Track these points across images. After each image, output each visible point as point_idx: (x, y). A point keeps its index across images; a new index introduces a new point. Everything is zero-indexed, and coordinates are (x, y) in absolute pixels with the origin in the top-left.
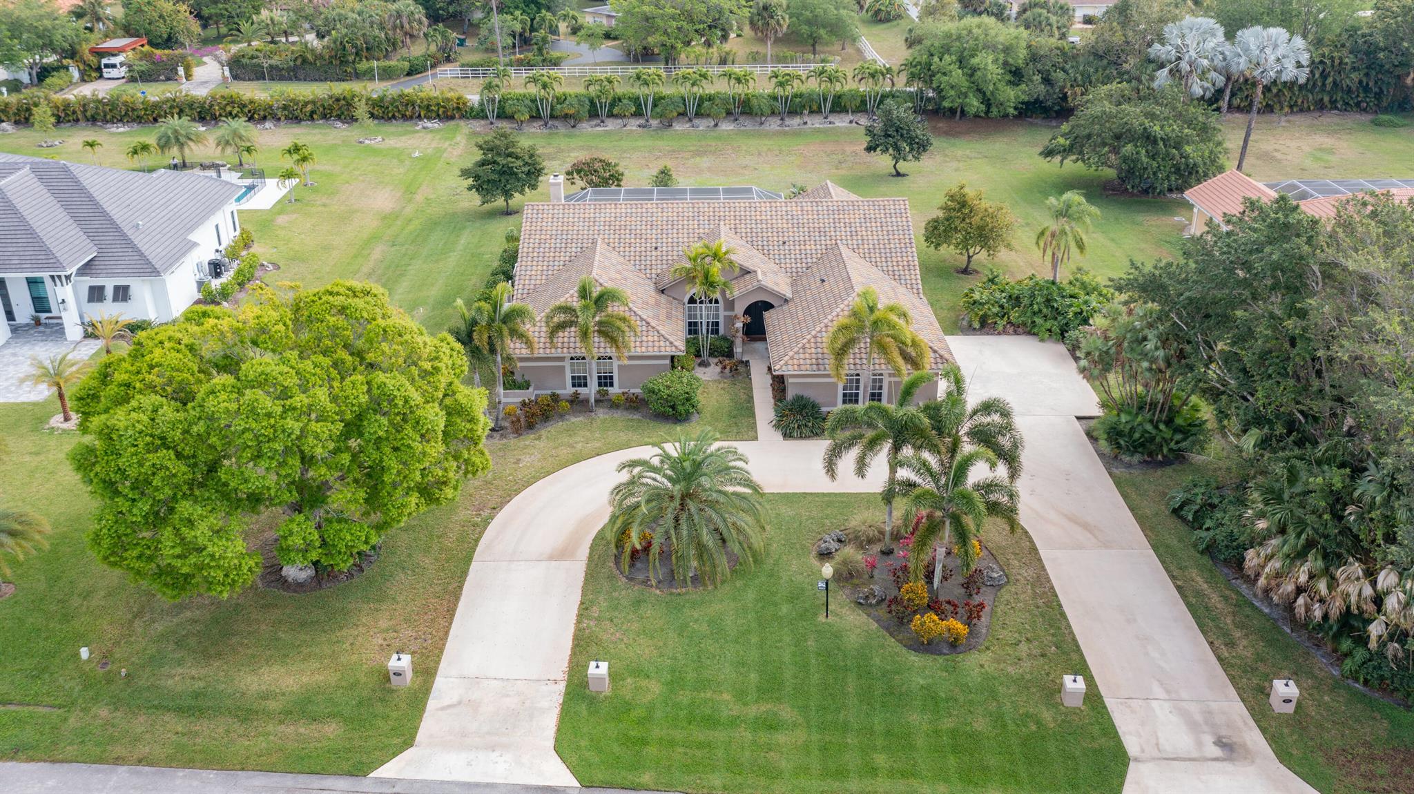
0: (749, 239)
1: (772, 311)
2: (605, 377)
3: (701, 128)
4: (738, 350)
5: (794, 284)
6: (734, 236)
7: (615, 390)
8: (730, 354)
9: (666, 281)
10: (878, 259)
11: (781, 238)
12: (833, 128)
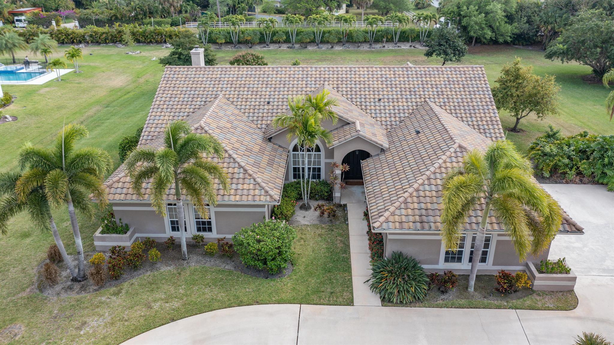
0: (349, 96)
1: (369, 160)
2: (204, 223)
3: (324, 49)
4: (337, 194)
5: (389, 135)
6: (337, 94)
7: (213, 235)
8: (329, 198)
9: (273, 131)
10: (463, 115)
11: (376, 96)
12: (401, 49)
